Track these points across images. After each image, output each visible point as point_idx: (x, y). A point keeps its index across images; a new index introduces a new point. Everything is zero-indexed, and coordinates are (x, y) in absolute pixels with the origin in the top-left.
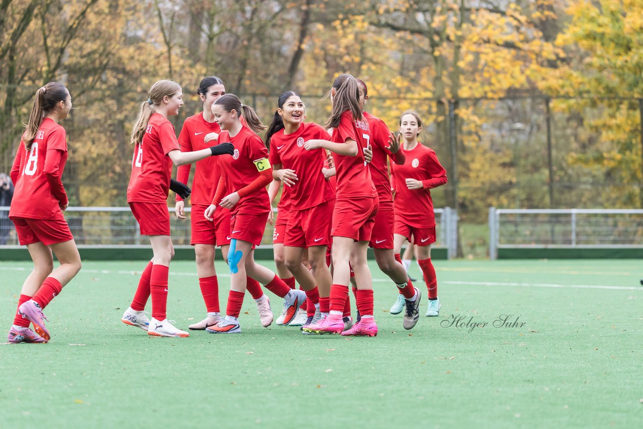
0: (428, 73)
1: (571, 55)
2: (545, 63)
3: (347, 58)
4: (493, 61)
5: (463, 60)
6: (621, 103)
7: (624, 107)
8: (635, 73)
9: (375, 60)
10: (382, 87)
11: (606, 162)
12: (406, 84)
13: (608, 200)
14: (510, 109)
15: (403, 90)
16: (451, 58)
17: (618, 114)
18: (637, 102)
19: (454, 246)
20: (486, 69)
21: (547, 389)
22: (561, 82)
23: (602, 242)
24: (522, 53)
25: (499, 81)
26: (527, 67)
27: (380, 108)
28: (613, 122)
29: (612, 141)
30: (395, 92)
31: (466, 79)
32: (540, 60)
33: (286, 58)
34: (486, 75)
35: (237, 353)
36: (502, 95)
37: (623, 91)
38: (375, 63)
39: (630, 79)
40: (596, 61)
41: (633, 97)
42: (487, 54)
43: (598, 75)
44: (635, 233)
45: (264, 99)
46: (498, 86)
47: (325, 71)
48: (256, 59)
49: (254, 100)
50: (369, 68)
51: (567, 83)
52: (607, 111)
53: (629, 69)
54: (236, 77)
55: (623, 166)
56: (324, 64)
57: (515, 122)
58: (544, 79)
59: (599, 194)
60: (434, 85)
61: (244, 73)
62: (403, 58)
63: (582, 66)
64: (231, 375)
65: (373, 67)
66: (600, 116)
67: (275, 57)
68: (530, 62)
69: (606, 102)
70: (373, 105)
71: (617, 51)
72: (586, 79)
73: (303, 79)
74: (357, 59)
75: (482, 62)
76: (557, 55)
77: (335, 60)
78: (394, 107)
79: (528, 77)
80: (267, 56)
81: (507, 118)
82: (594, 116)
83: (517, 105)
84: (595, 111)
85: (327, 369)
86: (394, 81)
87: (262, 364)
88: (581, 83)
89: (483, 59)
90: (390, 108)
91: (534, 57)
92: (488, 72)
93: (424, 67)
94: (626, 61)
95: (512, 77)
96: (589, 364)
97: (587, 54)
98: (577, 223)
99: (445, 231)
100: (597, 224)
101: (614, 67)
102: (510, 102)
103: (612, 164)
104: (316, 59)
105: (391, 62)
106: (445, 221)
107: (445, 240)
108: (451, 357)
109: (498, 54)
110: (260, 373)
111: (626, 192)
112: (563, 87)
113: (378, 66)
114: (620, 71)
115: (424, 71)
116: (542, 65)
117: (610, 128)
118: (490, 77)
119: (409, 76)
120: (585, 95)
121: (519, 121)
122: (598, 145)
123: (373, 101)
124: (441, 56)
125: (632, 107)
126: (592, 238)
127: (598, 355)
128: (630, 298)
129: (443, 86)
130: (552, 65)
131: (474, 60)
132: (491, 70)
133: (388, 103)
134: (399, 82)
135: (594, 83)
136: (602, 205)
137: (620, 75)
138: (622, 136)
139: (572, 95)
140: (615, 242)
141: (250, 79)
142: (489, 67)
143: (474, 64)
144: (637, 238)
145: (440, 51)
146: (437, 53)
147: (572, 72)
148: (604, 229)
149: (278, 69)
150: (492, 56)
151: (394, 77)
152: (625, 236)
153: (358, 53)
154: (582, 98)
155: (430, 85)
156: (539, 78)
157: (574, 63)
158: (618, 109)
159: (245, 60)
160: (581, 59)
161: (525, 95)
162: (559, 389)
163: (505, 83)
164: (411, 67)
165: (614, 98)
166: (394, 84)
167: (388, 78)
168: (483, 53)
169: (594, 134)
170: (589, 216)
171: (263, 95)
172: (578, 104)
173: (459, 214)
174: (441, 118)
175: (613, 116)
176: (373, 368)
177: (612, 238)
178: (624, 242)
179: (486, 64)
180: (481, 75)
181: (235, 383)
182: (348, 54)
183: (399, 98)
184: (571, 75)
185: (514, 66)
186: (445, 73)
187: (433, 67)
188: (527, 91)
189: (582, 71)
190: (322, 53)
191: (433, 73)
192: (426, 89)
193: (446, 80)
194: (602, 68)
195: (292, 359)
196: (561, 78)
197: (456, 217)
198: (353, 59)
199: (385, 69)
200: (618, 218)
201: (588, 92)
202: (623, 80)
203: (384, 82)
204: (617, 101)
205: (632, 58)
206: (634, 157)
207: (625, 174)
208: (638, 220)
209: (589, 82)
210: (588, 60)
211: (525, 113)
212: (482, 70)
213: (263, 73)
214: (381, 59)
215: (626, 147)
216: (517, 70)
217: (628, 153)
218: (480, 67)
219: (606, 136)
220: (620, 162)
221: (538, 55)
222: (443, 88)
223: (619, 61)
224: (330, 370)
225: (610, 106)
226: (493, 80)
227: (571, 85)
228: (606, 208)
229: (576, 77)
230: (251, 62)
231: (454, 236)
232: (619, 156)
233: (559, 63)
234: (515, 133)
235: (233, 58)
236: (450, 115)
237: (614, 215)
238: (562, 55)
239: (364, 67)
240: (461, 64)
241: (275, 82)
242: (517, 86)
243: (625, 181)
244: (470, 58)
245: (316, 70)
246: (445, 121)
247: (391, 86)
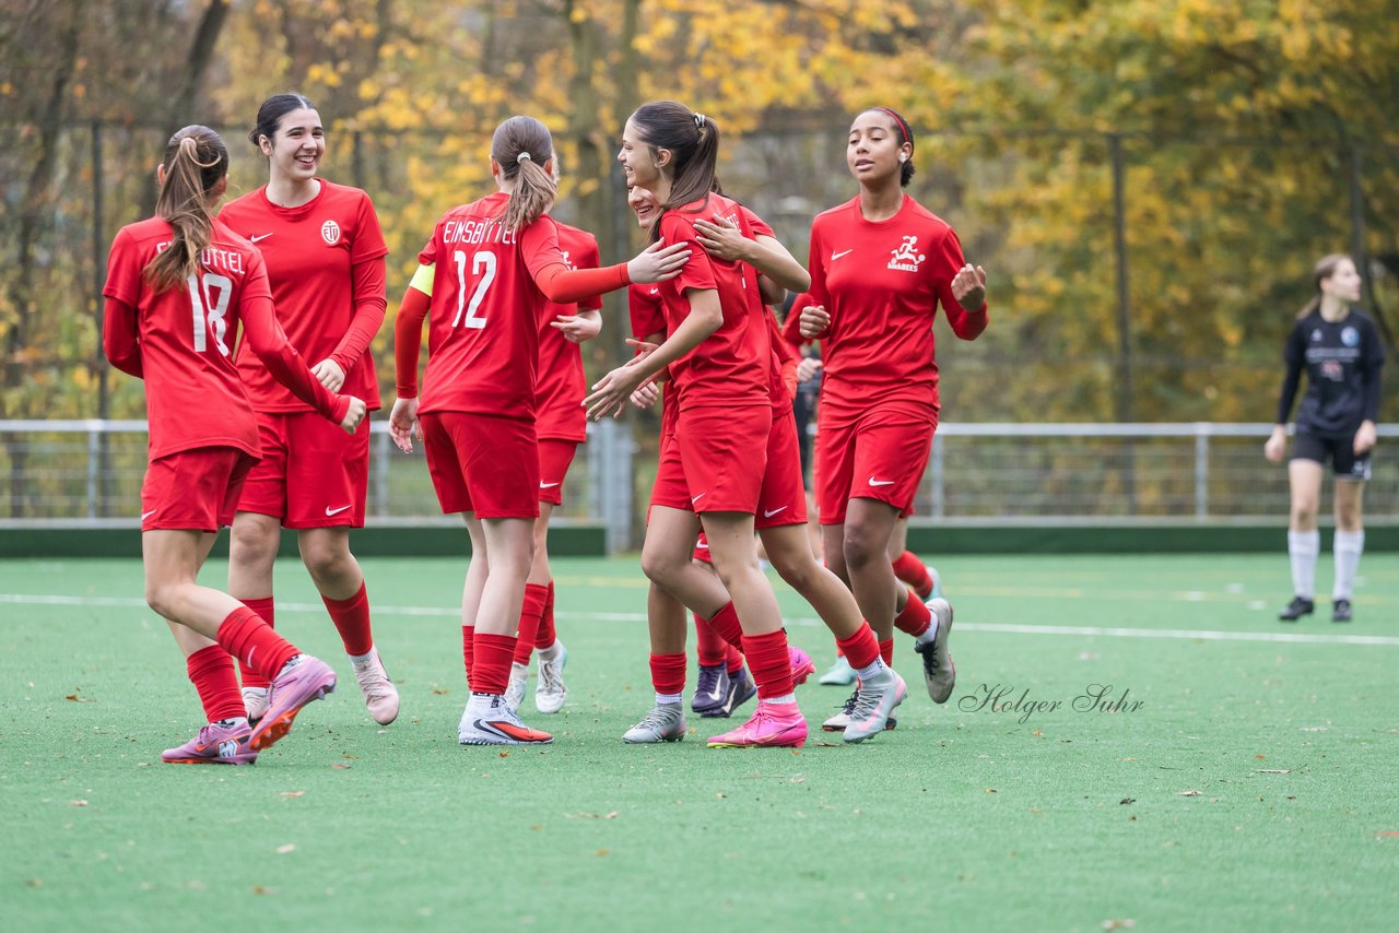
0: (556, 66)
1: (932, 20)
2: (865, 42)
3: (341, 27)
4: (727, 37)
5: (646, 31)
6: (1061, 146)
7: (1070, 156)
8: (1099, 68)
9: (416, 31)
10: (435, 102)
11: (1021, 301)
12: (497, 94)
13: (1027, 398)
14: (770, 161)
15: (491, 112)
16: (616, 28)
17: (1053, 176)
18: (1103, 143)
19: (623, 520)
20: (709, 55)
21: (860, 896)
22: (904, 91)
23: (1012, 509)
24: (802, 15)
25: (742, 89)
26: (815, 51)
27: (428, 158)
28: (1041, 195)
29: (1039, 246)
30: (468, 117)
31: (656, 83)
32: (850, 32)
33: (182, 27)
34: (708, 72)
35: (44, 805)
36: (749, 124)
37: (1067, 114)
38: (418, 41)
39: (1086, 83)
40: (996, 36)
41: (1091, 131)
42: (711, 16)
43: (1000, 73)
44: (1099, 486)
45: (123, 134)
46: (738, 101)
47: (283, 63)
48: (102, 30)
49: (96, 137)
50: (400, 54)
51: (921, 93)
52: (1025, 168)
53: (1085, 57)
54: (50, 77)
55: (1068, 311)
56: (281, 42)
57: (782, 195)
58: (860, 83)
59: (1003, 385)
60: (572, 97)
61: (70, 66)
62: (492, 28)
63: (959, 51)
64: (27, 863)
65: (411, 51)
66: (1007, 179)
67: (153, 24)
68: (824, 37)
69: (1022, 145)
70: (409, 151)
71: (1051, 10)
72: (970, 84)
73: (227, 82)
74: (369, 30)
75: (698, 37)
76: (894, 20)
77: (312, 31)
78: (466, 155)
79: (818, 80)
80: (132, 22)
81: (762, 187)
82: (990, 181)
83: (792, 151)
84: (995, 167)
85: (281, 845)
86: (464, 87)
87: (111, 832)
88: (958, 94)
89: (701, 31)
90: (454, 159)
91: (832, 24)
92: (714, 63)
93: (545, 51)
94: (1076, 37)
95: (778, 76)
96: (971, 829)
97: (973, 19)
98: (948, 462)
99: (599, 481)
100: (999, 463)
101: (1044, 51)
102: (771, 144)
103: (1038, 306)
104: (261, 28)
105: (459, 38)
106: (600, 456)
107: (599, 506)
108: (610, 811)
109: (740, 16)
110: (103, 856)
111: (1076, 377)
112: (909, 102)
113: (426, 48)
114: (1058, 62)
115: (545, 61)
116: (854, 45)
117: (1030, 210)
118: (719, 77)
119: (504, 75)
120: (969, 126)
121: (799, 193)
122: (1003, 258)
123: (413, 139)
124: (589, 21)
125: (1090, 157)
126: (986, 500)
127: (995, 807)
128: (1084, 656)
129: (596, 100)
130: (883, 45)
131: (677, 33)
132: (721, 59)
133: (451, 145)
134: (480, 91)
135: (991, 95)
136: (1012, 415)
137: (1060, 73)
138: (1065, 233)
139: (933, 123)
140: (1045, 510)
141: (86, 79)
142: (717, 50)
143: (678, 44)
144: (1105, 499)
145: (589, 10)
146: (579, 15)
147: (930, 63)
148: (1015, 476)
149: (161, 54)
150: (723, 22)
151: (466, 76)
152: (1071, 496)
153: (371, 14)
154: (960, 132)
155: (559, 98)
156: (848, 80)
157: (940, 40)
158: (1055, 161)
159: (73, 32)
160: (960, 29)
161: (813, 123)
162: (891, 896)
163: (759, 92)
164: (511, 51)
165: (1044, 133)
166: (466, 97)
167: (451, 79)
168: (700, 14)
169: (990, 226)
170: (978, 440)
171: (119, 122)
172: (947, 147)
173: (637, 438)
174: (589, 186)
175: (1040, 180)
176: (404, 842)
177: (1037, 499)
178: (1068, 510)
179: (708, 44)
180: (696, 73)
181: (38, 882)
182: (346, 15)
183: (477, 131)
184: (930, 73)
185: (782, 48)
186: (600, 66)
187: (570, 50)
188: (817, 114)
189: (961, 62)
190: (277, 13)
191: (570, 67)
192: (550, 109)
193: (602, 84)
194: (1011, 55)
195: (191, 819)
196: (906, 80)
197: (627, 446)
198: (357, 32)
199: (444, 55)
200: (1055, 448)
201: (975, 117)
202: (1067, 87)
203: (440, 89)
204: (1052, 139)
205: (1091, 28)
206: (1096, 288)
207: (1072, 332)
208: (1108, 451)
209: (979, 91)
210: (975, 33)
211: (810, 172)
212: (698, 60)
213: (120, 65)
214: (431, 28)
215: (1075, 261)
216: (789, 58)
217: (1079, 277)
218: (692, 50)
219: (1023, 233)
220: (1060, 300)
221: (846, 20)
222: (595, 108)
223: (1058, 36)
224: (290, 848)
225: (1033, 153)
226: (728, 86)
227: (932, 100)
228: (1019, 420)
229: (946, 78)
230: (89, 37)
231: (624, 495)
232: (1055, 286)
233: (899, 41)
234: (786, 225)
235: (40, 25)
236: (612, 175)
237: (1043, 440)
238: (909, 20)
239: (388, 51)
240: (644, 44)
241: (153, 90)
242: (790, 100)
243: (1073, 350)
244: (667, 27)
245: (260, 57)
246: (599, 193)
247: (459, 101)
